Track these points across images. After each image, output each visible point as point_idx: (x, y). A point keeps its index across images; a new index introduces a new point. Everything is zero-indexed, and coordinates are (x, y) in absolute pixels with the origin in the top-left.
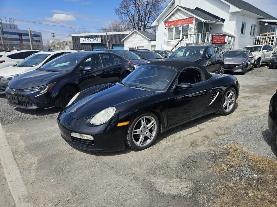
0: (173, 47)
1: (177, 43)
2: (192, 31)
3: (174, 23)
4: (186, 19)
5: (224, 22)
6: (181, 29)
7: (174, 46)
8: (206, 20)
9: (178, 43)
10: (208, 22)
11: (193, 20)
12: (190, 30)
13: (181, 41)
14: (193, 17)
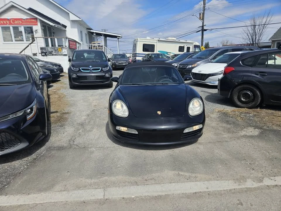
0: (21, 50)
1: (26, 46)
2: (39, 33)
3: (10, 21)
4: (27, 19)
5: (66, 28)
6: (22, 29)
7: (23, 49)
8: (54, 24)
9: (28, 46)
10: (56, 26)
11: (37, 21)
12: (36, 32)
13: (31, 44)
14: (36, 19)
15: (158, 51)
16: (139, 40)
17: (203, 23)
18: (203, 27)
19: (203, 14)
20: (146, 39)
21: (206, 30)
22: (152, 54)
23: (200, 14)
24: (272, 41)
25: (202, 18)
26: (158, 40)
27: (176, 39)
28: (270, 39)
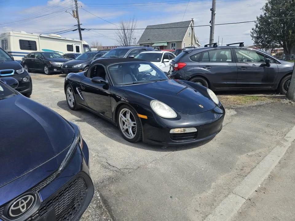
15: (43, 50)
16: (11, 34)
17: (78, 22)
18: (79, 25)
19: (76, 12)
20: (20, 33)
21: (83, 30)
22: (35, 53)
23: (73, 12)
24: (140, 44)
25: (76, 16)
26: (40, 36)
27: (60, 37)
28: (138, 42)
